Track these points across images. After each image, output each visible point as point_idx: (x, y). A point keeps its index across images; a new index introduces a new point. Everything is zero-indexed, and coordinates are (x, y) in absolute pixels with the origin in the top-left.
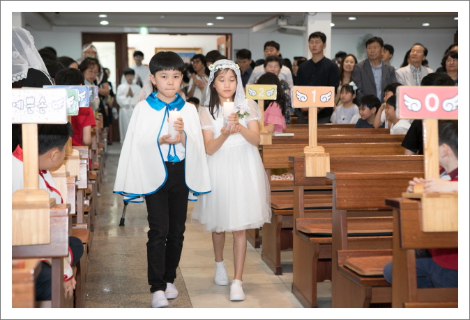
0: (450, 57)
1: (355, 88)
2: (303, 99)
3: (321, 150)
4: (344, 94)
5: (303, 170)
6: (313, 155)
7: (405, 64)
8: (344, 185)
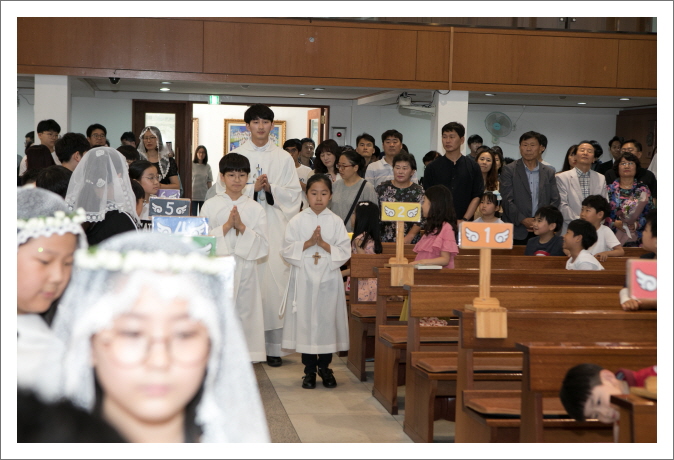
0: (624, 159)
1: (499, 198)
2: (474, 239)
3: (495, 303)
4: (485, 205)
5: (473, 329)
6: (487, 311)
7: (567, 167)
8: (540, 361)
